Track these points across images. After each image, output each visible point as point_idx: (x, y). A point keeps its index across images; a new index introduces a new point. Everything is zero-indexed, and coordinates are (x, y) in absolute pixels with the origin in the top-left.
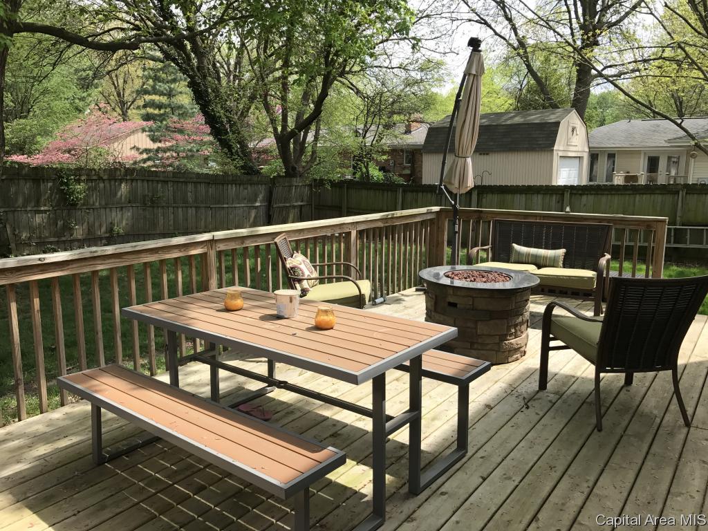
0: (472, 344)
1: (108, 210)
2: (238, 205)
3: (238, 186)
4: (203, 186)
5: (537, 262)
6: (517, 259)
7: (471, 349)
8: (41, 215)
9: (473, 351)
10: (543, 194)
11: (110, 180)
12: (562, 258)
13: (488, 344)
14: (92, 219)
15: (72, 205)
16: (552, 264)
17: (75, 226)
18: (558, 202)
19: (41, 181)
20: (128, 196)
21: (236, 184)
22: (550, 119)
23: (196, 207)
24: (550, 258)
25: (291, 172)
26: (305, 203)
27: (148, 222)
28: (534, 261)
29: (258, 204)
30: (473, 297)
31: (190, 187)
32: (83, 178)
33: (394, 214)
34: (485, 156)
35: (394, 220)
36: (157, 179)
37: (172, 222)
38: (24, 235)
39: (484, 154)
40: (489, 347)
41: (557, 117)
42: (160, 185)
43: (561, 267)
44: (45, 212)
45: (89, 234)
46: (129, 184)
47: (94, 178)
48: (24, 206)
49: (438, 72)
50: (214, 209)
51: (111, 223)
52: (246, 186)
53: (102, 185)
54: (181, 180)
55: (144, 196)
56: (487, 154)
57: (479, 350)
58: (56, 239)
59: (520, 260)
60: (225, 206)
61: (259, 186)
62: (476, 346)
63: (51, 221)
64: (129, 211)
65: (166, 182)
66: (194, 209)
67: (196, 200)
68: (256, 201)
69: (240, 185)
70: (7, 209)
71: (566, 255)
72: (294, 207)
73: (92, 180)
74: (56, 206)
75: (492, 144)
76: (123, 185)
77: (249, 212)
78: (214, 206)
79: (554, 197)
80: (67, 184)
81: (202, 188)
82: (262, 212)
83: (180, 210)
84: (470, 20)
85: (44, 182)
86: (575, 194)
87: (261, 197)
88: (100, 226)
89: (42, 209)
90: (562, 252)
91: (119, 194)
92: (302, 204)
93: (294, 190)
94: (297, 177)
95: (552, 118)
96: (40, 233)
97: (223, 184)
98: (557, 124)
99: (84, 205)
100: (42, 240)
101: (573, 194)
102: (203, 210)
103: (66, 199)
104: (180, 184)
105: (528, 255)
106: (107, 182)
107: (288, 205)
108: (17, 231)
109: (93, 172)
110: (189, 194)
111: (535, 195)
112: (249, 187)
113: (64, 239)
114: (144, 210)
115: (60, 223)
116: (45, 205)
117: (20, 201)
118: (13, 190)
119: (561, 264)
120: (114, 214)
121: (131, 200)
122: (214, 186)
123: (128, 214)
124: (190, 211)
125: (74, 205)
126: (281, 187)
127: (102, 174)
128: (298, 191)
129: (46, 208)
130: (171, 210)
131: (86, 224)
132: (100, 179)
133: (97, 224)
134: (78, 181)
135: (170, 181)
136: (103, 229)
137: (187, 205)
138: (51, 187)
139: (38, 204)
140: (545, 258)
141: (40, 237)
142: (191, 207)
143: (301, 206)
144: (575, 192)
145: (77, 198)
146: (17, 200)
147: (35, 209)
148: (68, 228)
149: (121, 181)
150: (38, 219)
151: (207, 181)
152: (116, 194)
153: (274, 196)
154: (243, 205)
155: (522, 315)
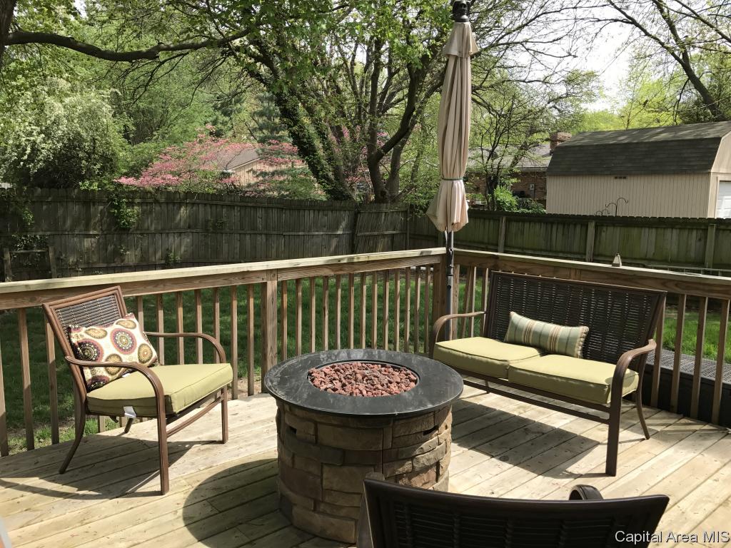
0: (316, 503)
1: (164, 235)
2: (317, 233)
3: (316, 212)
4: (275, 211)
5: (542, 344)
6: (513, 337)
7: (314, 510)
8: (89, 239)
9: (317, 515)
10: (680, 229)
11: (167, 203)
12: (580, 342)
13: (342, 507)
14: (145, 244)
15: (124, 229)
16: (563, 350)
17: (125, 251)
18: (700, 240)
19: (91, 204)
20: (188, 220)
21: (314, 210)
22: (709, 134)
23: (266, 234)
24: (560, 339)
25: (381, 197)
26: (398, 232)
27: (210, 250)
28: (536, 342)
29: (340, 232)
30: (316, 423)
31: (260, 213)
32: (137, 201)
33: (353, 258)
34: (622, 180)
35: (356, 267)
36: (222, 203)
37: (237, 250)
38: (72, 260)
39: (620, 178)
40: (343, 512)
41: (718, 131)
42: (224, 210)
43: (577, 357)
44: (94, 236)
45: (141, 261)
46: (189, 208)
47: (151, 200)
48: (72, 229)
49: (588, 85)
50: (287, 237)
51: (168, 249)
52: (326, 212)
53: (158, 208)
54: (250, 204)
55: (207, 221)
56: (625, 178)
57: (328, 515)
58: (105, 265)
59: (517, 338)
60: (300, 233)
61: (342, 212)
62: (322, 507)
63: (101, 246)
64: (188, 236)
65: (231, 207)
66: (263, 236)
67: (266, 226)
68: (337, 229)
69: (319, 211)
70: (53, 233)
71: (588, 338)
72: (384, 236)
73: (147, 204)
74: (106, 230)
75: (629, 165)
76: (182, 209)
77: (329, 241)
78: (287, 234)
79: (694, 233)
80: (118, 207)
81: (274, 214)
82: (345, 241)
83: (248, 237)
84: (616, 20)
85: (94, 205)
86: (724, 230)
87: (343, 224)
88: (155, 253)
89: (91, 233)
90: (581, 330)
91: (178, 217)
92: (394, 232)
93: (383, 217)
94: (387, 203)
95: (710, 133)
96: (88, 257)
97: (299, 210)
98: (717, 140)
99: (137, 229)
100: (90, 266)
101: (720, 229)
102: (275, 238)
103: (117, 223)
104: (248, 210)
105: (529, 331)
106: (164, 207)
107: (376, 233)
108: (64, 255)
109: (149, 195)
110: (259, 220)
111: (669, 230)
112: (330, 213)
113: (113, 265)
114: (205, 236)
115: (110, 248)
116: (95, 229)
117: (69, 223)
118: (60, 212)
119: (578, 351)
120: (171, 239)
121: (191, 226)
122: (288, 212)
123: (187, 240)
124: (259, 238)
125: (125, 230)
126: (367, 214)
127: (158, 196)
128: (390, 218)
129: (95, 232)
130: (237, 236)
131: (139, 249)
132: (157, 202)
133: (151, 250)
134: (131, 204)
135: (237, 206)
136: (159, 255)
137: (256, 232)
138: (101, 210)
139: (87, 226)
140: (554, 339)
141: (88, 263)
142: (261, 234)
143: (393, 235)
144: (722, 227)
145: (128, 222)
146: (64, 222)
147: (83, 233)
148: (117, 254)
149: (180, 205)
150: (87, 243)
151: (279, 206)
152: (174, 219)
153: (359, 224)
154: (321, 233)
155: (412, 458)
